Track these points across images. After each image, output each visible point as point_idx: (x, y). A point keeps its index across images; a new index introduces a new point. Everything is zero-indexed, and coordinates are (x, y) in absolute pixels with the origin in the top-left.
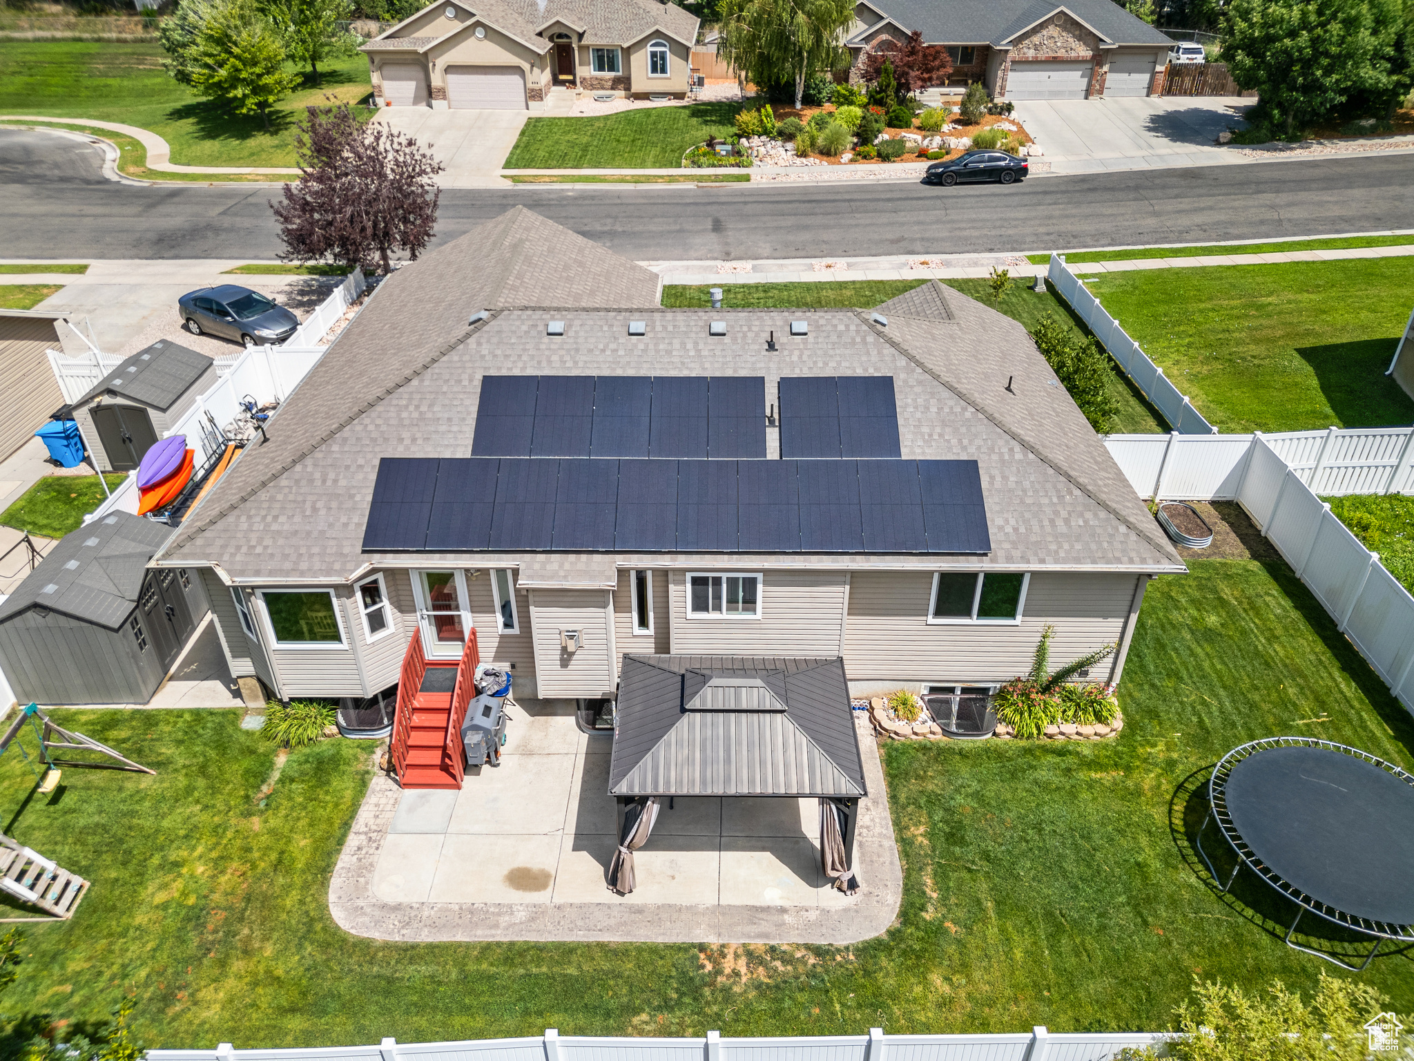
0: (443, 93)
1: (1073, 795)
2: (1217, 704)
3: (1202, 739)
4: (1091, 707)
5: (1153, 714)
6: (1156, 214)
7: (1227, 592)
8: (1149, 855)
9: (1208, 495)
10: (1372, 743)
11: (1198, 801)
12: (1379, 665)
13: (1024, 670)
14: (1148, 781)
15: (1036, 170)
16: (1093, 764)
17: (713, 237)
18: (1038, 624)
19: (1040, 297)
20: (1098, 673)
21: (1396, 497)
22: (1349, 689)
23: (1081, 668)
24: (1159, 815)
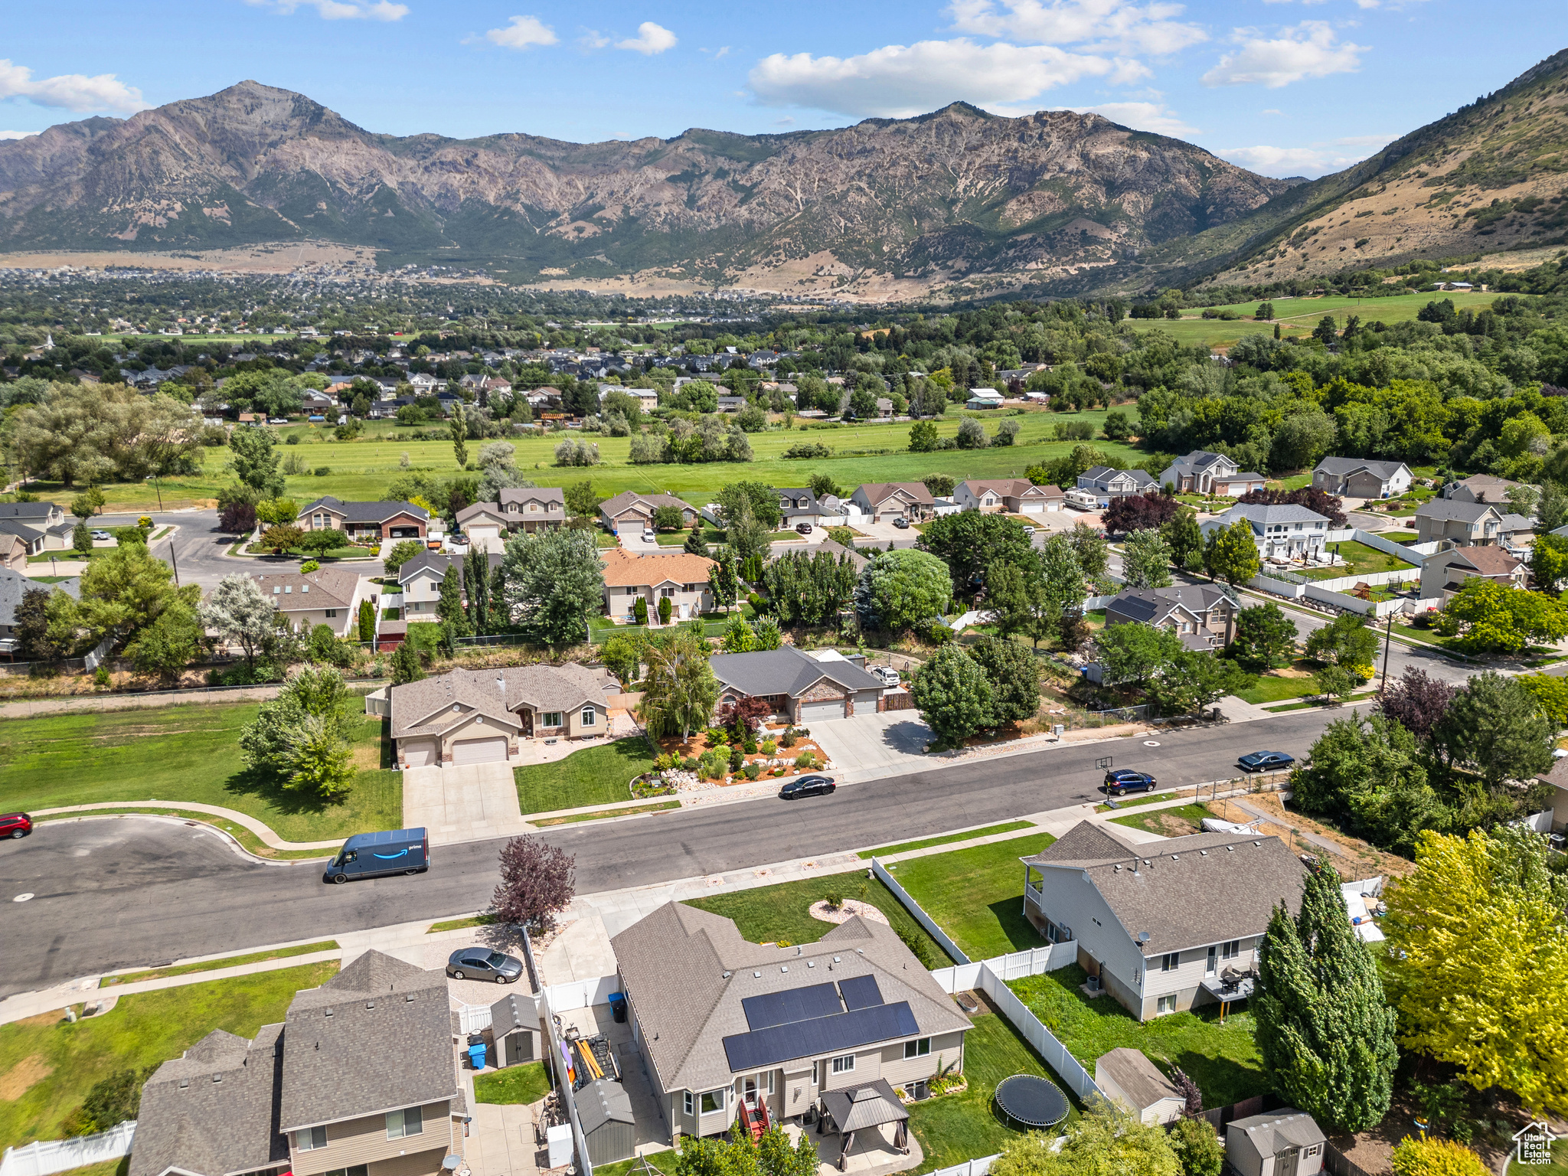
0: (450, 757)
1: (959, 1110)
2: (993, 1070)
3: (991, 1084)
4: (956, 1080)
5: (975, 1079)
6: (908, 815)
7: (987, 1028)
8: (985, 1122)
9: (972, 987)
10: (1039, 1073)
11: (994, 1102)
12: (1037, 1047)
13: (934, 1071)
14: (979, 1101)
15: (838, 783)
16: (963, 1099)
17: (688, 858)
18: (937, 1053)
19: (872, 882)
20: (956, 1067)
21: (1034, 976)
22: (1030, 1057)
23: (951, 1067)
24: (984, 1110)
